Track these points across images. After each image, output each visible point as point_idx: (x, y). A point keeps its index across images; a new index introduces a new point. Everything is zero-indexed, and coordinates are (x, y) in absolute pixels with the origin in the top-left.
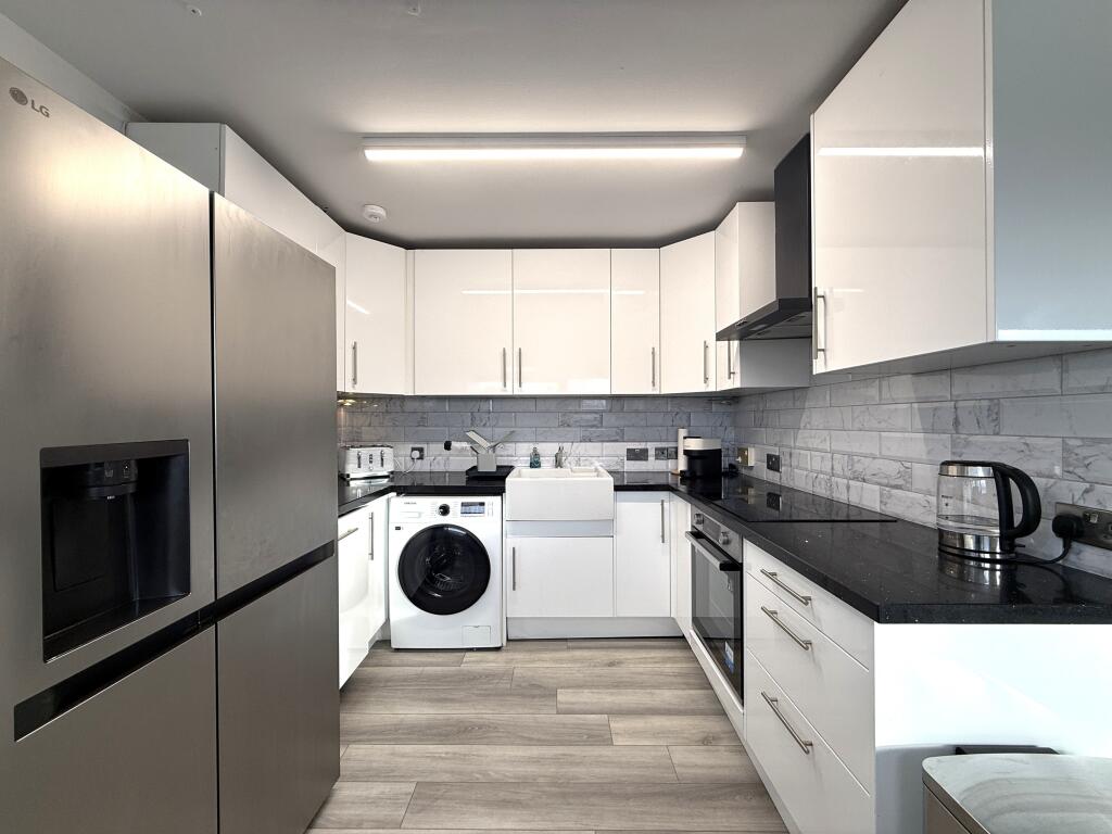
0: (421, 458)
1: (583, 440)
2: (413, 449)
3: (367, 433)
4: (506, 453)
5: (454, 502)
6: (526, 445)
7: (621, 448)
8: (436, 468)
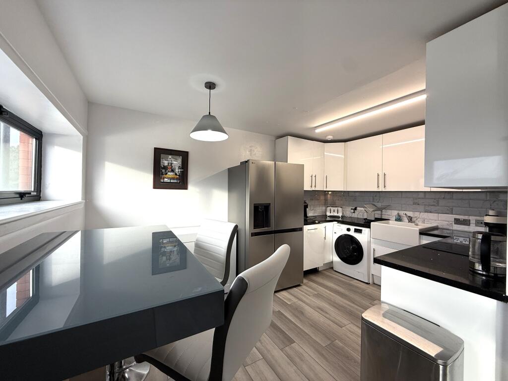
0: (354, 212)
1: (426, 211)
2: (352, 209)
3: (338, 202)
4: (387, 214)
5: (352, 228)
6: (396, 211)
7: (451, 217)
8: (359, 217)
